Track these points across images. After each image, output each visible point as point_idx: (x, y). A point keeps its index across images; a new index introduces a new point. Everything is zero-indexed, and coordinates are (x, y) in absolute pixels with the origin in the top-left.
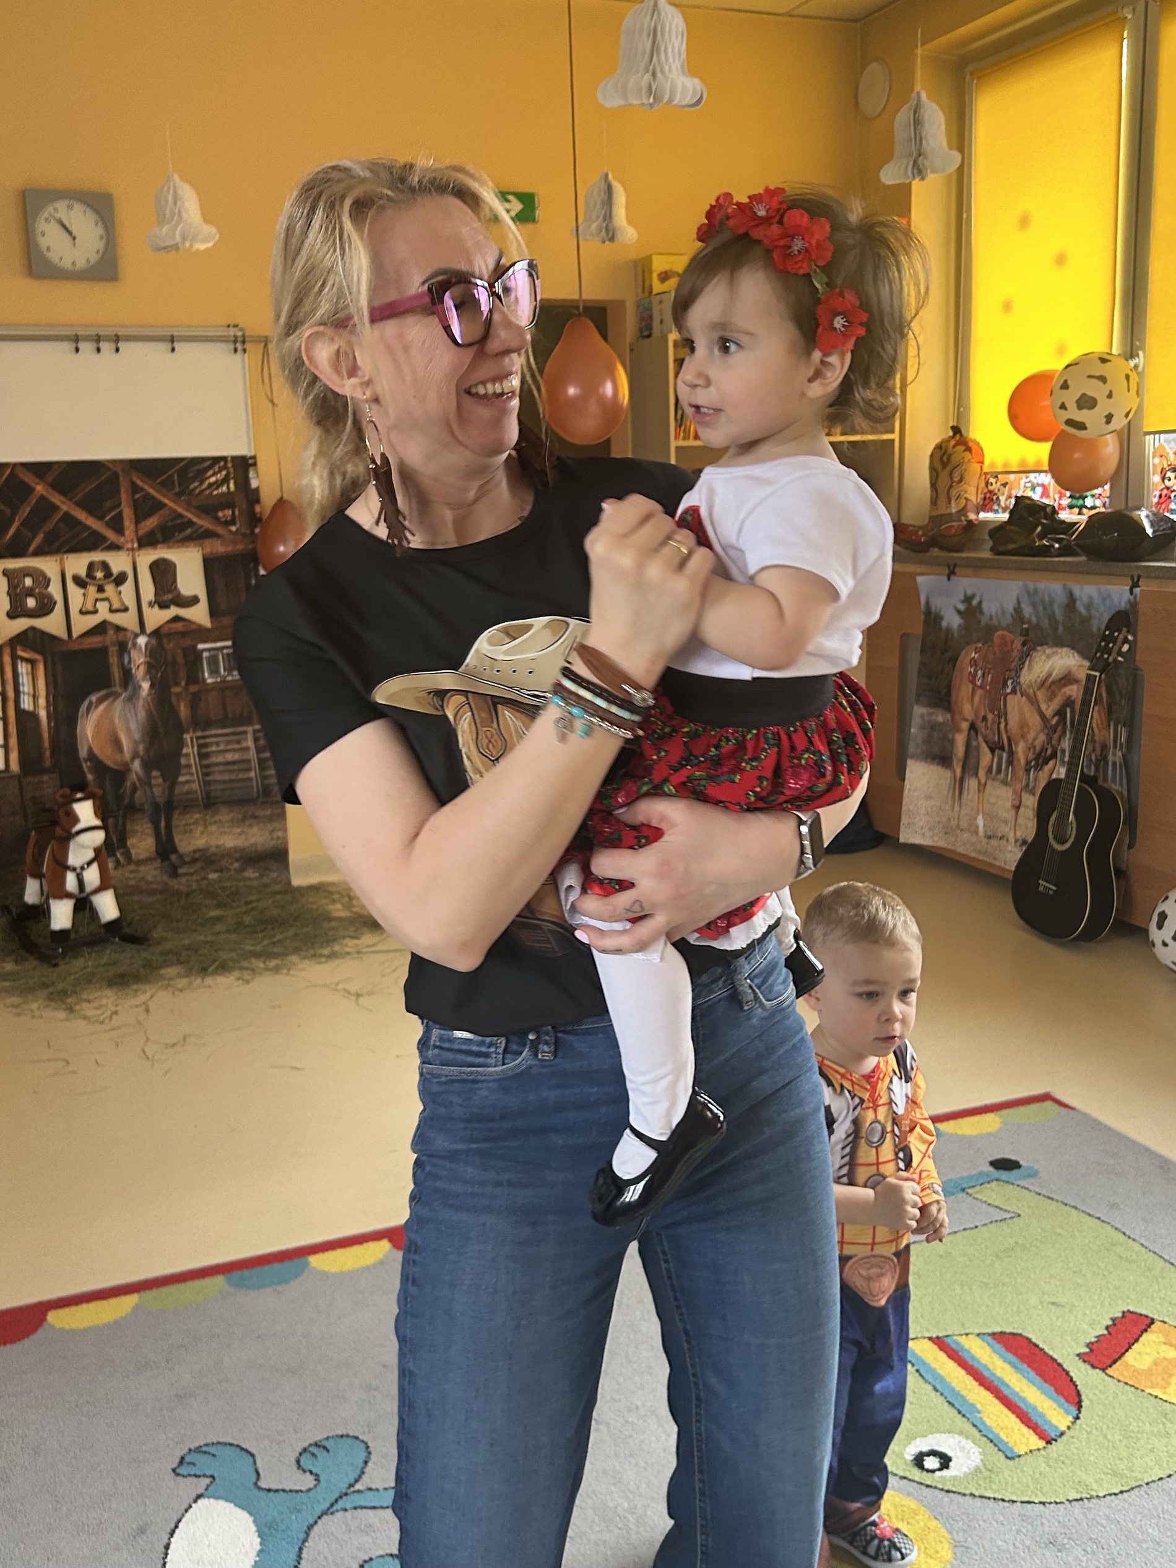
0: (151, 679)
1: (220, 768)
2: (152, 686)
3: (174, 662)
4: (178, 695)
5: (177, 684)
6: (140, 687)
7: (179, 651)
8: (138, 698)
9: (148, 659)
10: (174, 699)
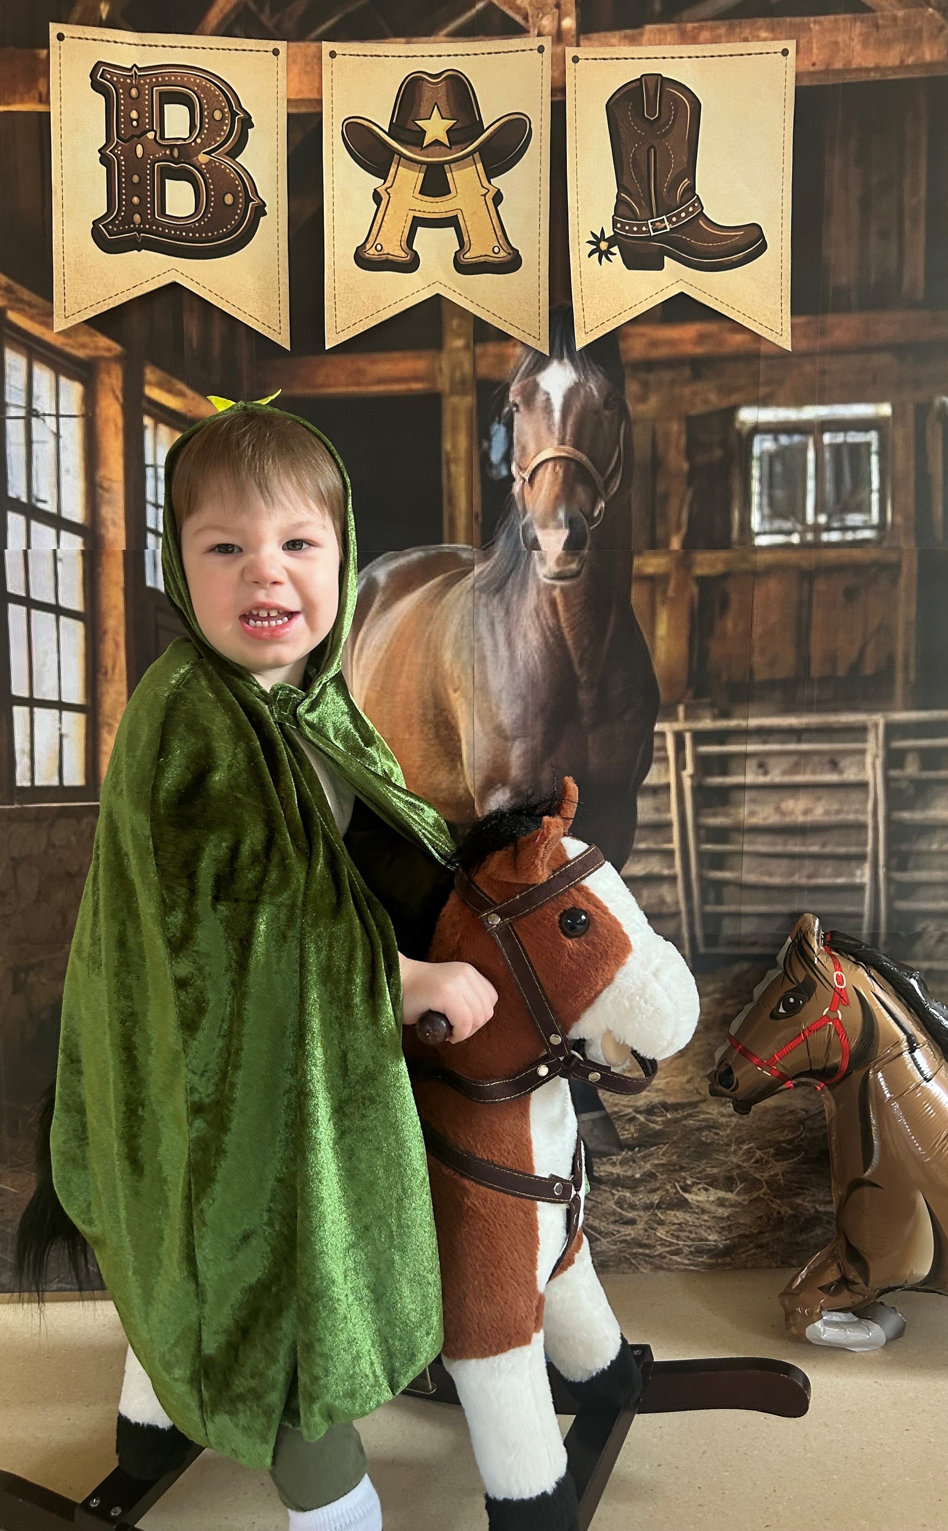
0: (571, 523)
1: (761, 845)
2: (572, 546)
3: (656, 463)
4: (654, 581)
5: (656, 544)
6: (535, 545)
7: (675, 427)
8: (524, 584)
9: (567, 450)
10: (638, 596)
